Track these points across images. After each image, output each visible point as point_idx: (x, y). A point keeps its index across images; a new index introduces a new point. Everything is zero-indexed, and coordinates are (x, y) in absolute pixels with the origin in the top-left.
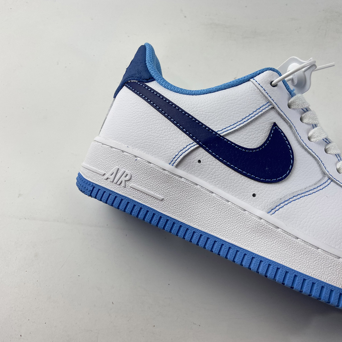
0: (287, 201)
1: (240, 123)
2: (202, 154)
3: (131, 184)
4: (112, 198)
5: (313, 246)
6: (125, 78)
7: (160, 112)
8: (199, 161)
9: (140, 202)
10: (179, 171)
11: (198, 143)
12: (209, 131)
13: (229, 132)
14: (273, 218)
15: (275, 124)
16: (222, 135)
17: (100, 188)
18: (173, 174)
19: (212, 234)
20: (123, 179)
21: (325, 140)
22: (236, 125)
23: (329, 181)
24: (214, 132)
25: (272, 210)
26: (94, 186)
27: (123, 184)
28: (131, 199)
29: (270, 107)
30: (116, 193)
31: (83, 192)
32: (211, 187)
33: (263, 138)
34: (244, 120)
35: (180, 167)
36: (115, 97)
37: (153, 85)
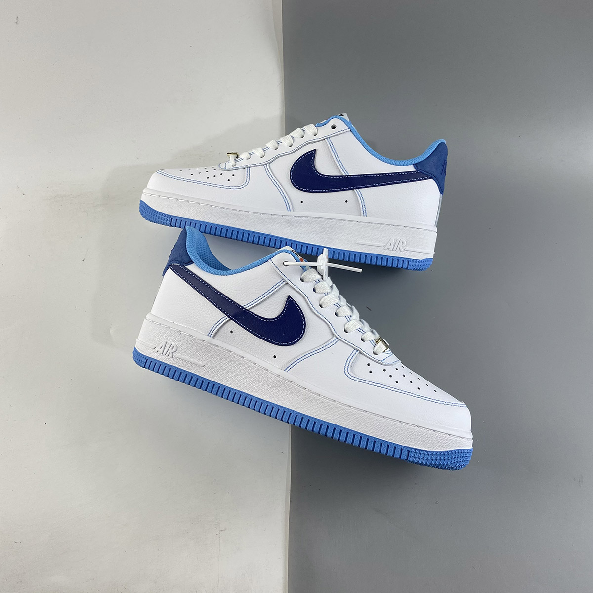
0: (299, 360)
1: (261, 298)
2: (233, 325)
3: (177, 355)
4: (167, 369)
5: (316, 394)
6: (171, 259)
7: (198, 292)
8: (232, 332)
9: (185, 369)
10: (216, 341)
11: (229, 317)
12: (237, 306)
13: (252, 306)
14: (289, 375)
15: (289, 297)
16: (247, 309)
17: (152, 360)
18: (210, 344)
19: (243, 391)
20: (170, 351)
21: (337, 305)
22: (257, 300)
23: (337, 340)
24: (241, 307)
25: (287, 368)
26: (147, 358)
27: (171, 355)
28: (178, 368)
29: (285, 283)
30: (166, 364)
31: (139, 364)
32: (241, 353)
33: (281, 309)
34: (264, 295)
35: (216, 337)
36: (163, 275)
37: (191, 268)
